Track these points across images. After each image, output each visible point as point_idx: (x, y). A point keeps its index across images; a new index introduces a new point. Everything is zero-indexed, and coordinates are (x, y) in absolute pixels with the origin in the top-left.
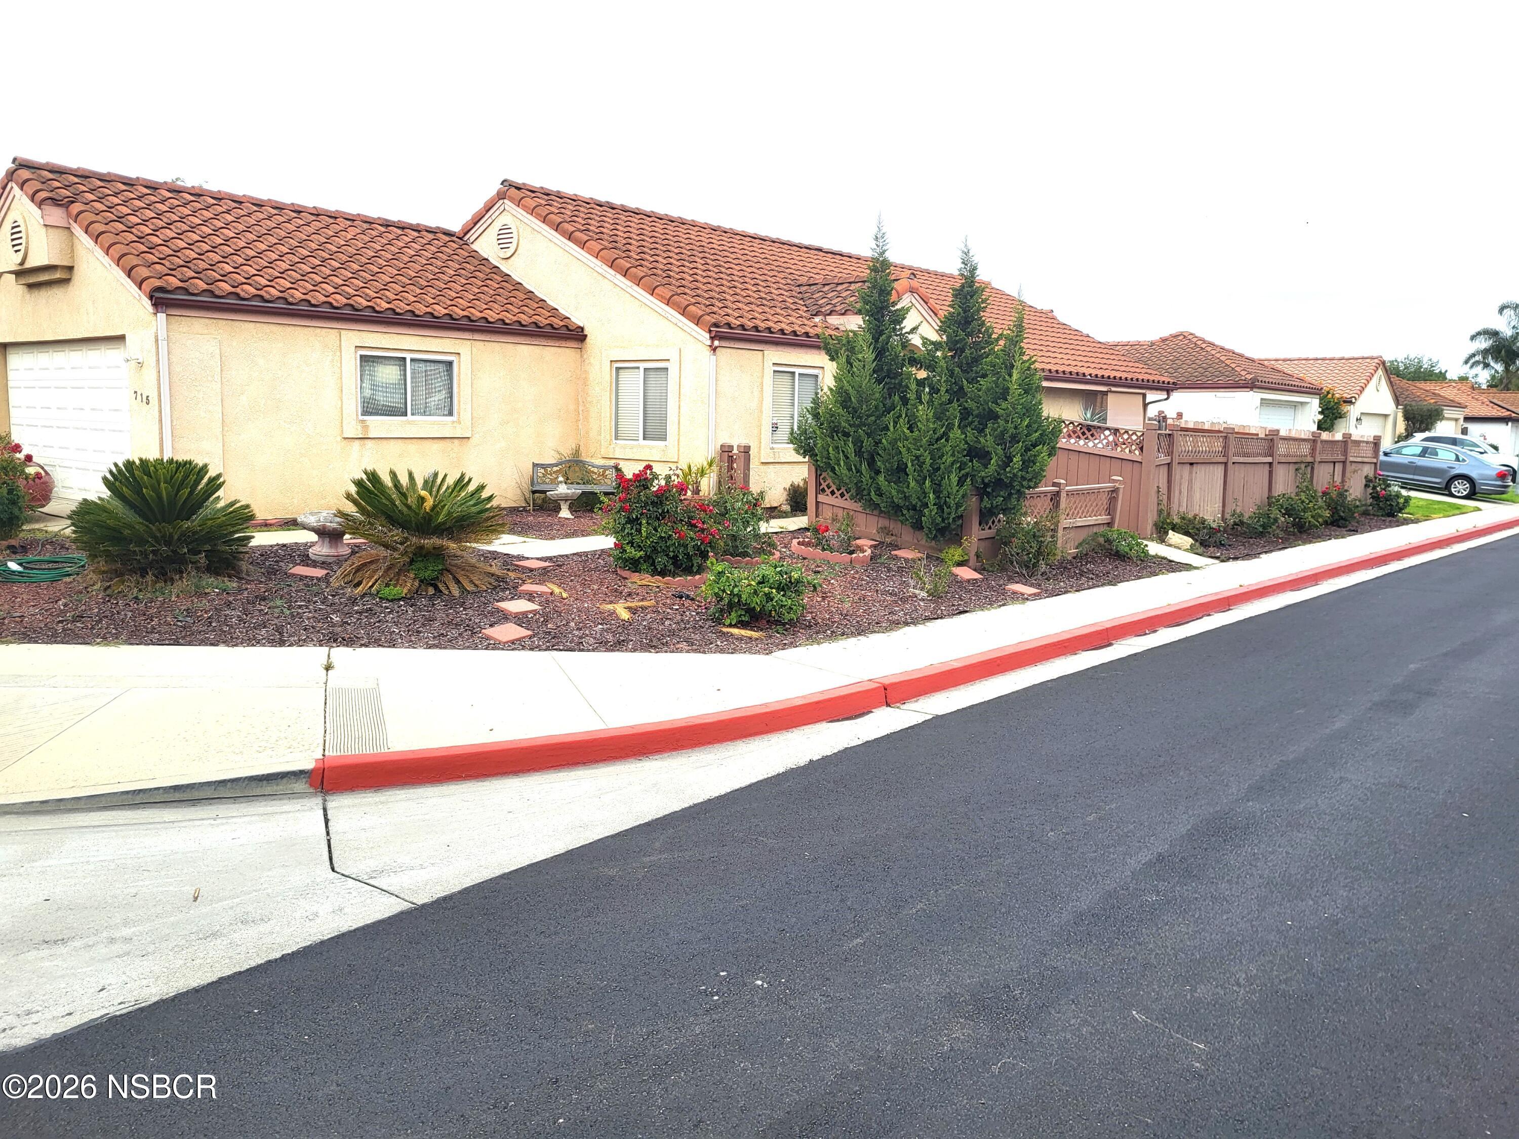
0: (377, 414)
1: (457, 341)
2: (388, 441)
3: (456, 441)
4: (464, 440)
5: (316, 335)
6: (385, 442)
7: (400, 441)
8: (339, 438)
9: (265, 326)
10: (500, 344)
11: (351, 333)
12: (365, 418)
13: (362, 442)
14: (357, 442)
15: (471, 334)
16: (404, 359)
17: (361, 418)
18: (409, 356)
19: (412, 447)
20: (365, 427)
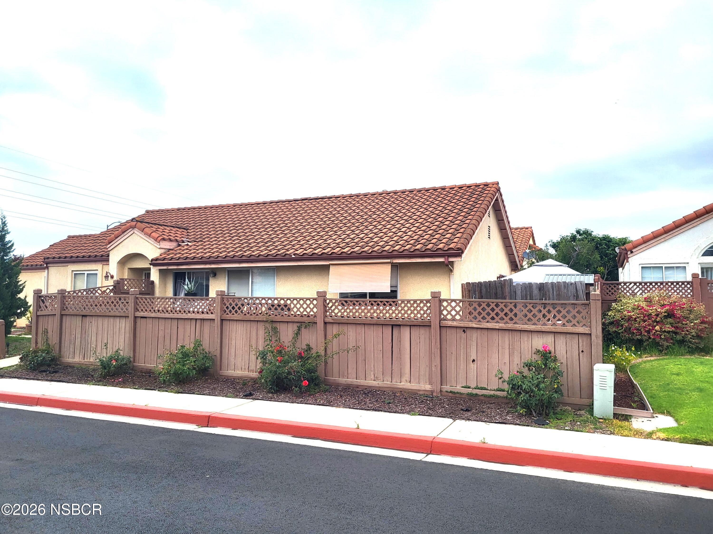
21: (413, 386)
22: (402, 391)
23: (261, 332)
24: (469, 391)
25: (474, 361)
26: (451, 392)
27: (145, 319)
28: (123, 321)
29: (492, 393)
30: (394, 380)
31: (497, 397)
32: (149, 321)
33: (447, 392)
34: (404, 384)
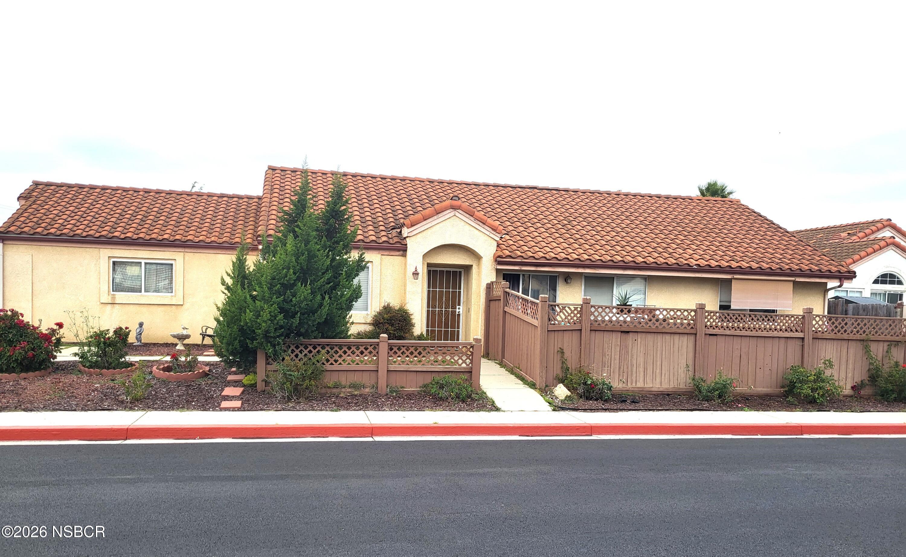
0: (122, 291)
1: (174, 253)
2: (129, 305)
3: (174, 307)
4: (179, 306)
5: (87, 252)
6: (127, 306)
7: (137, 306)
8: (98, 303)
9: (57, 248)
10: (205, 254)
11: (106, 250)
12: (115, 293)
13: (113, 305)
14: (110, 305)
15: (183, 249)
16: (141, 263)
17: (112, 293)
18: (143, 262)
19: (144, 309)
20: (114, 297)
23: (852, 351)
27: (716, 337)
28: (685, 338)
32: (721, 339)
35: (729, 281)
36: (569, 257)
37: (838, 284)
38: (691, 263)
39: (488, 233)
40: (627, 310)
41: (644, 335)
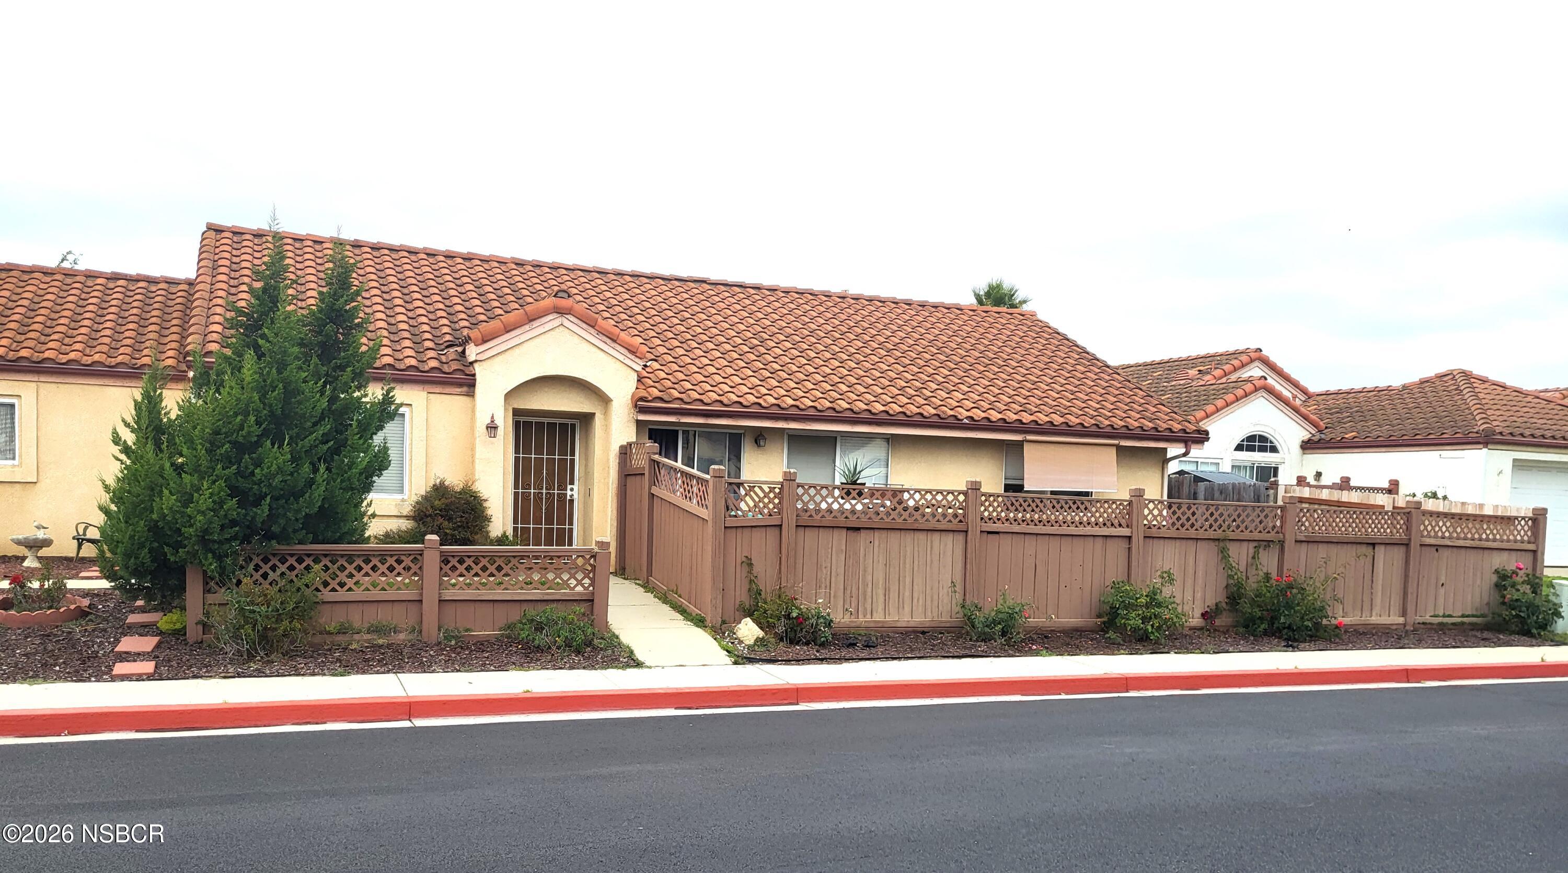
21: (1385, 620)
22: (1376, 626)
23: (1202, 557)
24: (1440, 620)
25: (1443, 585)
26: (1423, 623)
27: (997, 535)
28: (949, 538)
29: (1459, 620)
30: (1364, 615)
31: (1463, 623)
32: (1006, 541)
33: (1419, 623)
34: (1375, 619)
35: (1019, 445)
36: (761, 401)
37: (1183, 451)
38: (960, 414)
39: (621, 358)
40: (857, 491)
41: (884, 534)
